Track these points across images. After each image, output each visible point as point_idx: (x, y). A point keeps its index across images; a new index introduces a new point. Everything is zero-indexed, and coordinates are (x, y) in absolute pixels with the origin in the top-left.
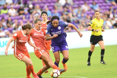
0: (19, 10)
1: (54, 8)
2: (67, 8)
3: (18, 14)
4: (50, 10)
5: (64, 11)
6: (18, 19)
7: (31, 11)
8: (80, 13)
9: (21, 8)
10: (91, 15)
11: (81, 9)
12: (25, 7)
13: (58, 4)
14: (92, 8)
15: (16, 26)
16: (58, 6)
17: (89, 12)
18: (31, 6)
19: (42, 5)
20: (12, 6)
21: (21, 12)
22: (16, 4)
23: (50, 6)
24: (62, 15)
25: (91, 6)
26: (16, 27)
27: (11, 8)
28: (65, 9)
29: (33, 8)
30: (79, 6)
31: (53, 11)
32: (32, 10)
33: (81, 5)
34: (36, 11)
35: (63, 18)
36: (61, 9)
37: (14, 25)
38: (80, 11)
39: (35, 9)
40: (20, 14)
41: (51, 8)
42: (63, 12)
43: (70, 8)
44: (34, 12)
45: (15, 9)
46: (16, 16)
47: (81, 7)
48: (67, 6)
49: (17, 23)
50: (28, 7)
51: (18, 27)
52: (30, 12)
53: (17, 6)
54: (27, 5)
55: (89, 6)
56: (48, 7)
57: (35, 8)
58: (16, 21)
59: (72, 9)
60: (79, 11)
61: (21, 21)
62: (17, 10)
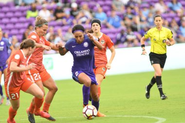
0: (56, 12)
1: (111, 8)
2: (132, 9)
3: (54, 18)
4: (105, 12)
5: (127, 13)
6: (54, 26)
7: (75, 13)
8: (152, 16)
9: (59, 8)
10: (170, 20)
11: (154, 10)
12: (65, 7)
13: (118, 3)
14: (171, 9)
15: (50, 36)
16: (117, 5)
17: (166, 15)
18: (74, 5)
19: (92, 3)
20: (45, 5)
21: (59, 15)
22: (50, 3)
23: (105, 5)
24: (124, 19)
25: (169, 4)
26: (51, 38)
27: (43, 9)
28: (129, 10)
29: (78, 8)
30: (151, 6)
31: (109, 13)
32: (75, 11)
33: (153, 4)
34: (83, 13)
35: (126, 25)
36: (122, 10)
37: (48, 36)
38: (153, 13)
39: (81, 11)
40: (57, 18)
41: (106, 8)
42: (125, 15)
43: (137, 9)
44: (80, 15)
45: (50, 9)
46: (51, 21)
47: (154, 7)
48: (132, 5)
49: (52, 33)
50: (70, 6)
51: (54, 39)
52: (73, 15)
53: (53, 5)
54: (68, 4)
55: (166, 5)
56: (101, 6)
57: (81, 8)
58: (51, 29)
59: (139, 11)
60: (150, 13)
61: (59, 29)
62: (52, 12)
